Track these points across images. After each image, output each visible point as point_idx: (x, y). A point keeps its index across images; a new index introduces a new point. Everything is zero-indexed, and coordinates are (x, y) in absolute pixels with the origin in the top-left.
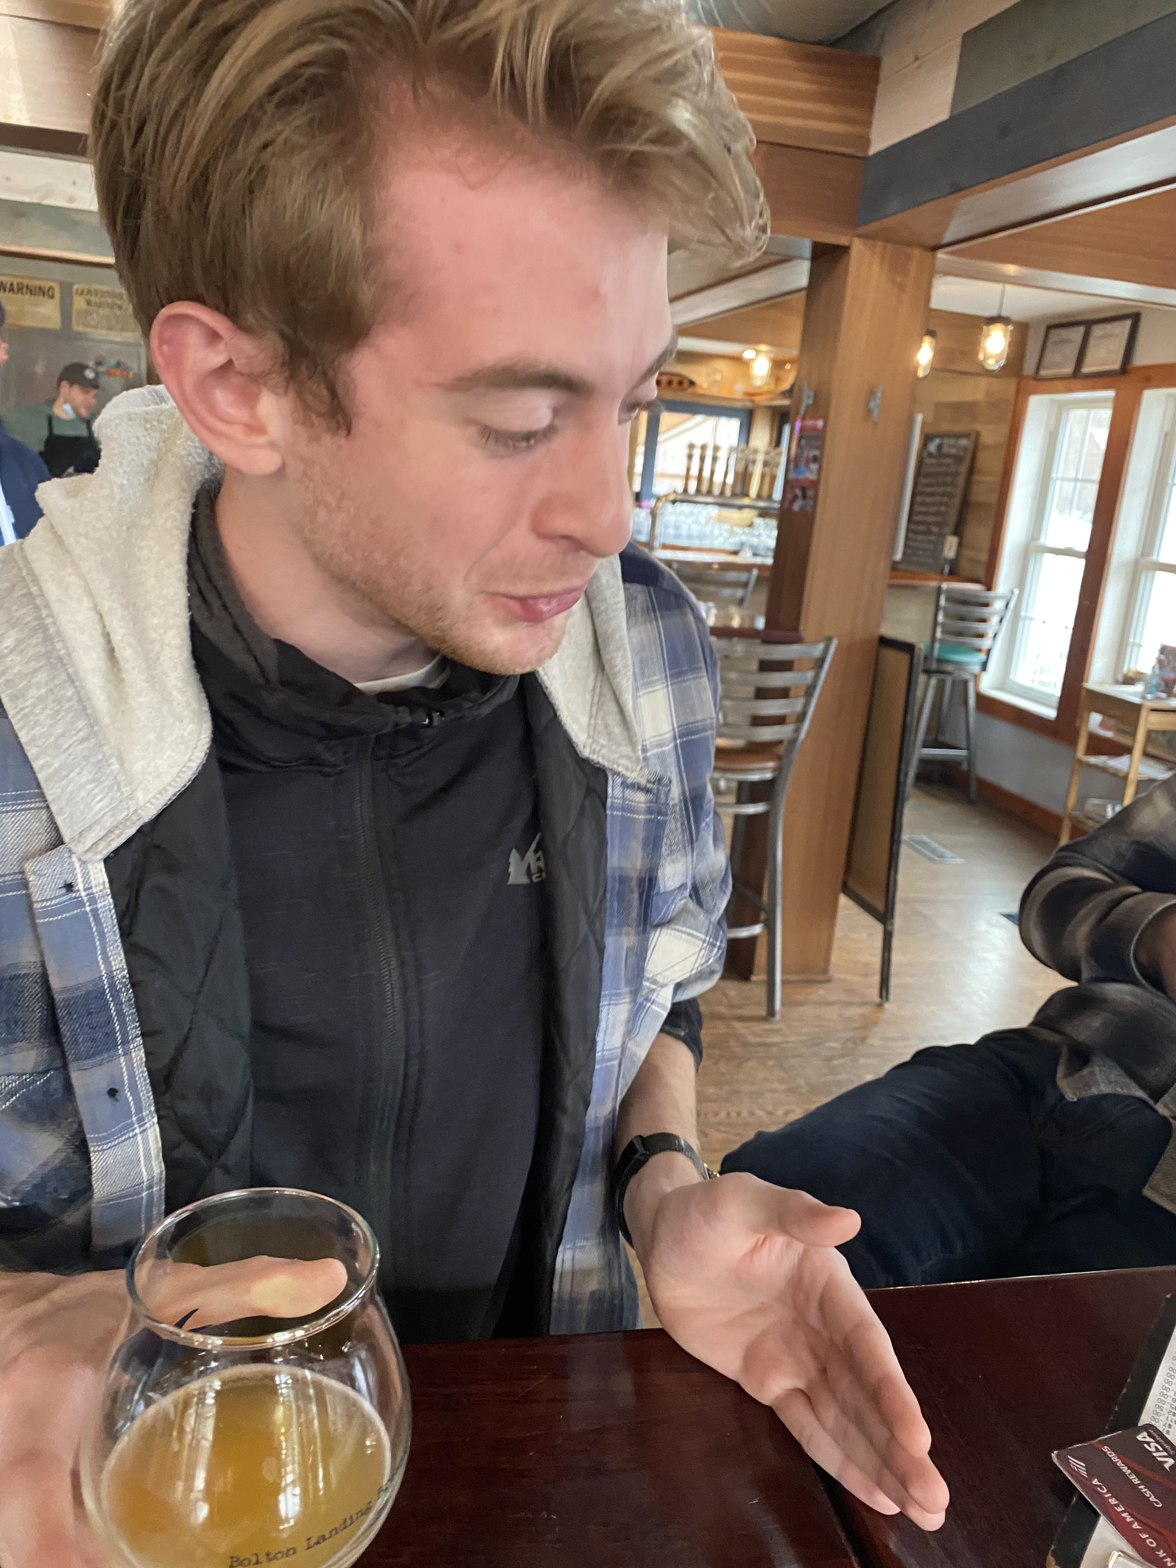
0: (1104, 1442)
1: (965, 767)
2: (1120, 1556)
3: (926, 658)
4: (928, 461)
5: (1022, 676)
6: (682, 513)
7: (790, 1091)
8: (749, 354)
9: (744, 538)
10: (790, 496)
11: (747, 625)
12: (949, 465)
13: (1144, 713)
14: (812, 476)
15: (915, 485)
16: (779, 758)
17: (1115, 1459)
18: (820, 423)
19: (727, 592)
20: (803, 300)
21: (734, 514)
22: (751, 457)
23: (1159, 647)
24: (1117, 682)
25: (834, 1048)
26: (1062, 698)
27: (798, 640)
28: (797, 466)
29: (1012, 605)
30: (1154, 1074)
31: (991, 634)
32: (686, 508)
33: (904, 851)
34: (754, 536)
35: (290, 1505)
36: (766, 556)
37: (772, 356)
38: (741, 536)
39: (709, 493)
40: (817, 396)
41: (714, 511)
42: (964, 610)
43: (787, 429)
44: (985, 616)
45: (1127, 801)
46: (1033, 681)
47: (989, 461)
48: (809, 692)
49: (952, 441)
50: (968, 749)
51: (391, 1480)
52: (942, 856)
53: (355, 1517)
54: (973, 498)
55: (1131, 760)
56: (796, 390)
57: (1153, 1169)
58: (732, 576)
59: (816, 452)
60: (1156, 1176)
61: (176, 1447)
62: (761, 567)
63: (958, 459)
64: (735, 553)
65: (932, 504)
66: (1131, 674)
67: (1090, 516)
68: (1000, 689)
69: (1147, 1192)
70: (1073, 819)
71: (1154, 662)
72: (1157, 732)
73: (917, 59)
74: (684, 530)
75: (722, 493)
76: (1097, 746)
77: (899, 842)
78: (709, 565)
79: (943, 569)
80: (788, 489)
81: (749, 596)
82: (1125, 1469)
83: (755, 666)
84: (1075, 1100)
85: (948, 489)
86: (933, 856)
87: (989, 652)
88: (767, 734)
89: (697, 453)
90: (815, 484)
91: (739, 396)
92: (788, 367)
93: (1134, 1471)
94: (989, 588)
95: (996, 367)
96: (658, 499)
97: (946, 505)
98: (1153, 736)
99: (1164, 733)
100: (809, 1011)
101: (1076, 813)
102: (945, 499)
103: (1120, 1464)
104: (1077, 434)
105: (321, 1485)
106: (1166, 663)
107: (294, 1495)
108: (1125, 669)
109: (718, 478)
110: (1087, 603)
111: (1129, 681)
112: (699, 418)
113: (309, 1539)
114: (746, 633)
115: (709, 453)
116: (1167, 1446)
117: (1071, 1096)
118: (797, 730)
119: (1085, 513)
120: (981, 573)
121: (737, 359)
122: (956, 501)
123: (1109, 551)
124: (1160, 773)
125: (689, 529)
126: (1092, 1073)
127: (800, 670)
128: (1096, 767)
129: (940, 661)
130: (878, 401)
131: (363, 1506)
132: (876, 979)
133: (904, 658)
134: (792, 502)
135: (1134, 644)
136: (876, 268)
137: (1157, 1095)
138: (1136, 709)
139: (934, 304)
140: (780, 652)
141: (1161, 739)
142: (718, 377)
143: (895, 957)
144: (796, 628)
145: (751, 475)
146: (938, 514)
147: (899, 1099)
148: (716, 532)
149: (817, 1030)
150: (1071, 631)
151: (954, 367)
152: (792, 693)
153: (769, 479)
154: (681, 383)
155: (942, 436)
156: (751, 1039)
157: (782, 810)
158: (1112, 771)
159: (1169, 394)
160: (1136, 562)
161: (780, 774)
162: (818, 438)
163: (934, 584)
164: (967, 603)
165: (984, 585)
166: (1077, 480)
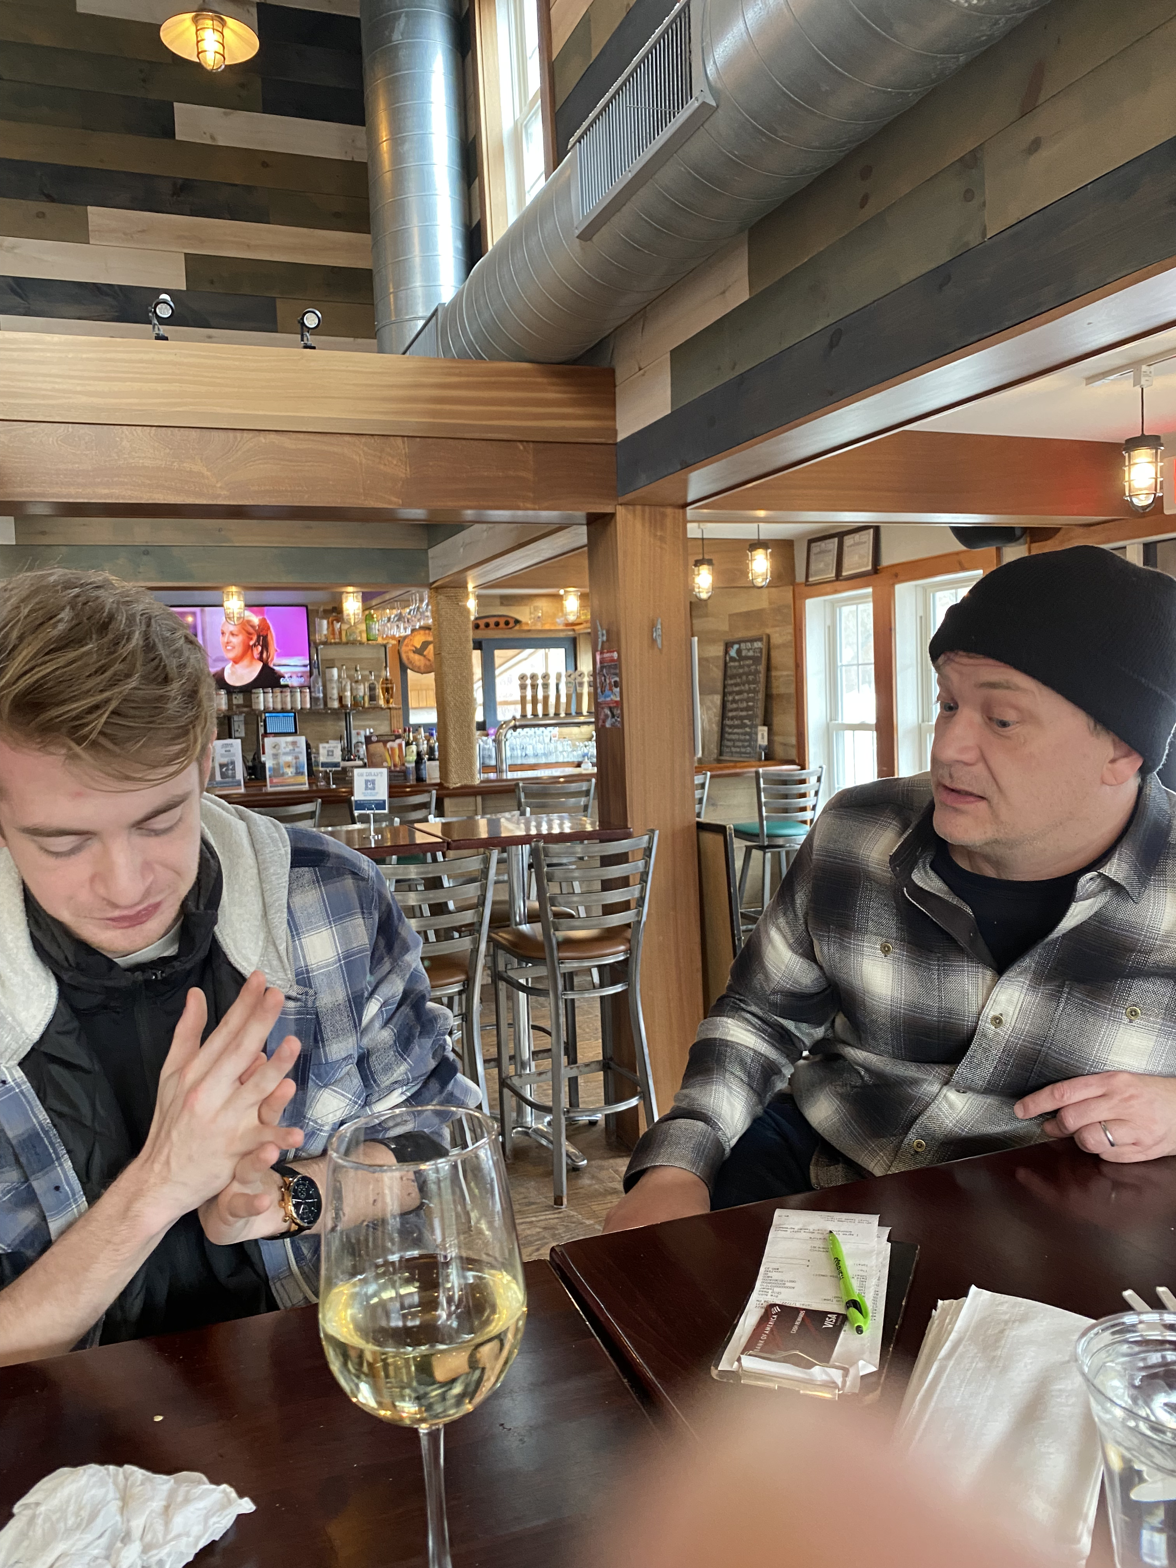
4: (731, 664)
6: (525, 736)
9: (585, 750)
10: (602, 716)
11: (578, 829)
12: (749, 666)
14: (617, 698)
16: (629, 941)
18: (615, 655)
19: (572, 801)
20: (586, 554)
21: (573, 731)
22: (579, 680)
27: (628, 836)
28: (603, 691)
32: (527, 731)
38: (582, 748)
39: (546, 715)
40: (608, 632)
41: (554, 730)
42: (783, 788)
44: (803, 791)
47: (782, 658)
48: (643, 880)
49: (749, 644)
54: (775, 691)
58: (574, 787)
59: (617, 679)
62: (585, 776)
63: (756, 660)
65: (742, 700)
73: (640, 369)
74: (530, 751)
75: (557, 714)
78: (555, 780)
79: (759, 755)
80: (600, 710)
83: (598, 862)
85: (752, 686)
88: (616, 920)
89: (529, 682)
90: (619, 704)
91: (560, 627)
94: (803, 768)
95: (765, 583)
96: (501, 726)
97: (752, 699)
102: (751, 695)
109: (552, 702)
112: (528, 651)
114: (579, 836)
115: (540, 682)
118: (639, 914)
120: (793, 754)
121: (555, 596)
122: (761, 696)
123: (895, 720)
125: (535, 748)
127: (633, 861)
129: (771, 836)
130: (659, 632)
133: (720, 838)
134: (604, 720)
136: (639, 526)
140: (616, 848)
142: (540, 614)
144: (625, 827)
146: (747, 709)
148: (560, 748)
151: (732, 585)
152: (630, 881)
154: (507, 623)
155: (739, 642)
157: (638, 987)
159: (916, 586)
160: (920, 727)
161: (631, 954)
162: (615, 667)
163: (754, 769)
164: (785, 783)
165: (798, 765)
166: (858, 665)
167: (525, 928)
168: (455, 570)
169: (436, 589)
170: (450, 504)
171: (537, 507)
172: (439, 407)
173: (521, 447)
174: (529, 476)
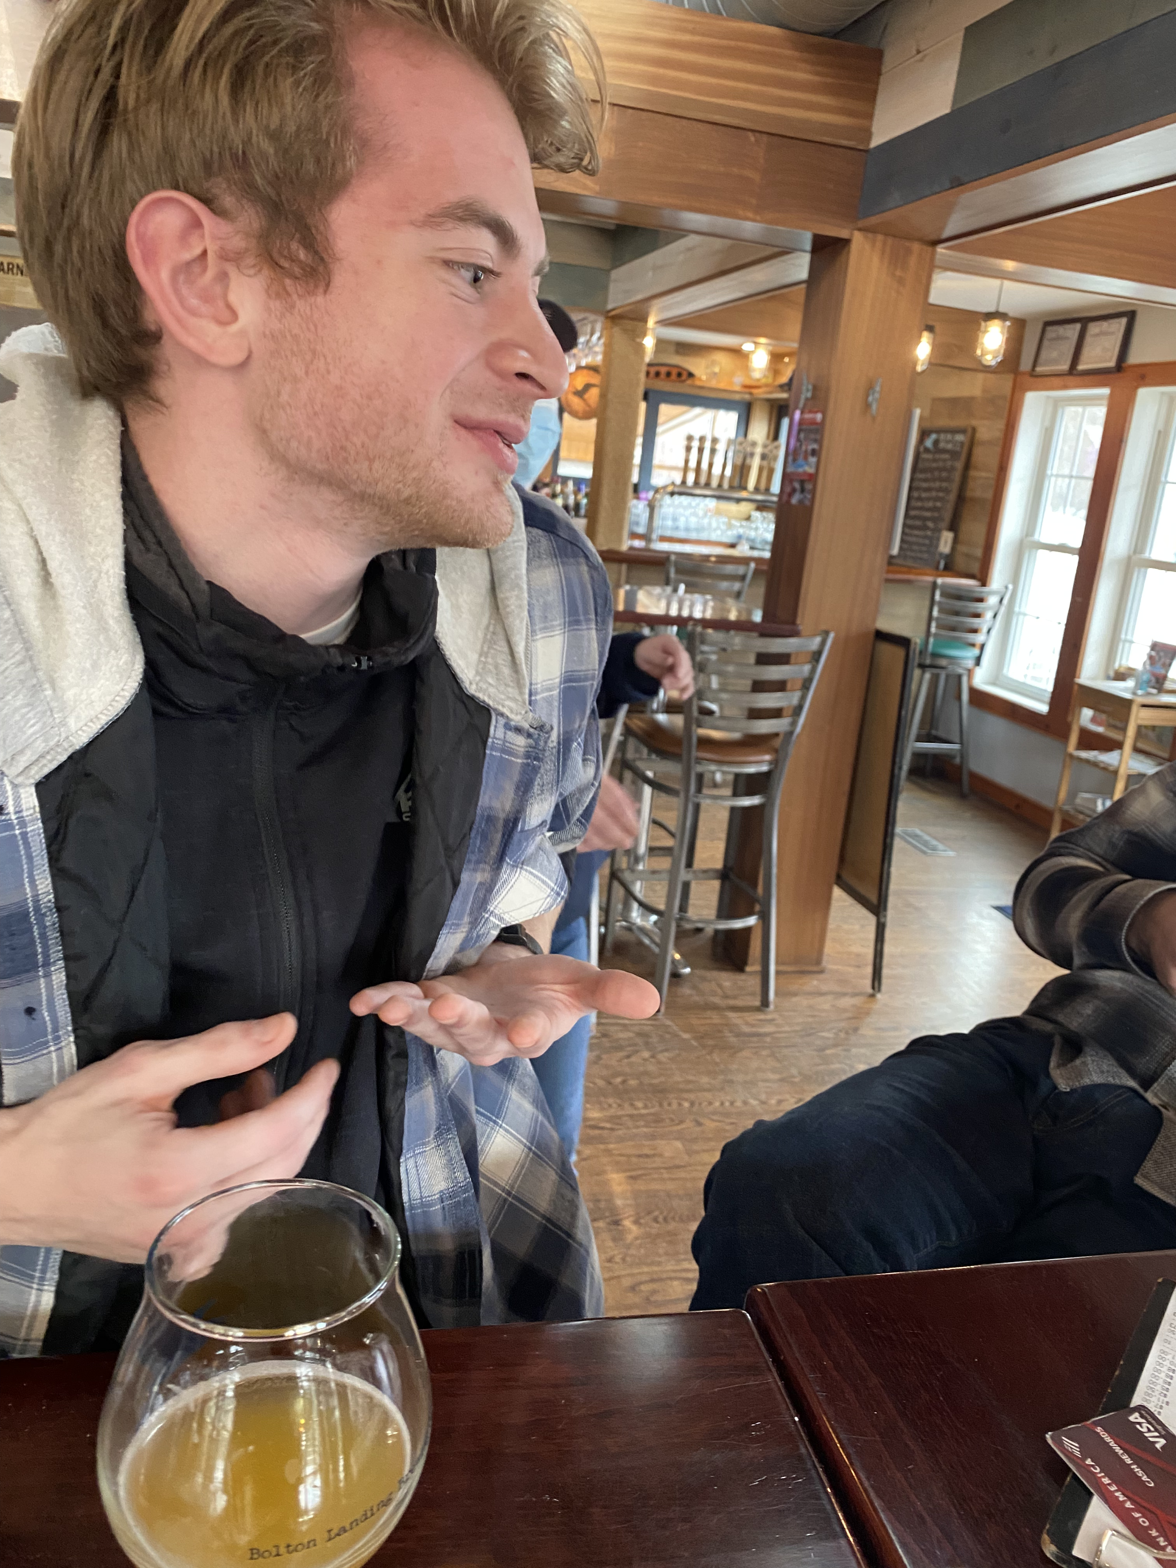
0: (1096, 1424)
1: (958, 760)
2: (1113, 1535)
3: (921, 652)
4: (925, 456)
5: (1015, 670)
6: (680, 505)
7: (782, 1080)
8: (747, 347)
9: (741, 531)
10: (788, 489)
11: (744, 617)
12: (945, 460)
13: (1134, 708)
14: (811, 470)
15: (912, 480)
16: (776, 751)
17: (1108, 1439)
18: (819, 417)
19: (724, 585)
20: (803, 292)
21: (732, 507)
22: (749, 449)
23: (1150, 644)
24: (1108, 678)
25: (828, 1038)
26: (1053, 693)
27: (795, 634)
28: (795, 460)
29: (1005, 601)
30: (1144, 1064)
31: (985, 630)
32: (684, 500)
33: (898, 844)
34: (751, 528)
35: (310, 1497)
36: (763, 550)
37: (771, 348)
38: (739, 528)
39: (707, 485)
40: (815, 388)
41: (712, 503)
42: (959, 604)
43: (785, 422)
44: (979, 611)
45: (1117, 796)
46: (1025, 676)
47: (984, 457)
48: (806, 685)
49: (949, 436)
50: (961, 743)
51: (411, 1471)
52: (934, 849)
53: (375, 1509)
54: (969, 494)
55: (1121, 755)
56: (795, 382)
57: (1145, 1158)
58: (730, 569)
59: (815, 446)
60: (1148, 1165)
61: (196, 1439)
62: (759, 561)
63: (954, 454)
64: (733, 546)
65: (928, 499)
66: (1122, 670)
67: (1084, 513)
68: (994, 684)
69: (1139, 1180)
70: (1066, 813)
71: (1145, 658)
72: (1146, 727)
73: (919, 52)
74: (682, 523)
75: (720, 486)
76: (1089, 740)
77: (892, 835)
78: (706, 558)
79: (939, 563)
80: (787, 482)
81: (746, 589)
82: (1118, 1449)
83: (752, 659)
84: (1068, 1090)
85: (944, 485)
86: (925, 849)
87: (982, 647)
88: (764, 726)
89: (695, 444)
90: (813, 478)
91: (737, 388)
92: (786, 360)
93: (1126, 1451)
94: (984, 584)
95: (993, 363)
96: (657, 491)
97: (942, 500)
98: (1143, 730)
99: (1154, 728)
100: (802, 1002)
101: (1066, 807)
102: (941, 494)
103: (1112, 1444)
104: (1072, 431)
105: (342, 1475)
106: (1157, 658)
107: (315, 1486)
108: (1117, 666)
109: (717, 471)
110: (1079, 599)
111: (1120, 676)
112: (698, 410)
113: (329, 1531)
114: (743, 626)
115: (708, 445)
116: (1159, 1427)
117: (1064, 1086)
118: (794, 724)
119: (1078, 509)
120: (975, 568)
121: (736, 352)
122: (952, 497)
123: (1102, 549)
124: (1149, 768)
125: (687, 521)
126: (1084, 1063)
127: (796, 664)
128: (1087, 761)
129: (935, 655)
130: (877, 395)
131: (384, 1497)
132: (869, 970)
133: (900, 652)
134: (790, 495)
135: (1126, 641)
136: (876, 260)
137: (1147, 1084)
138: (1126, 704)
139: (933, 299)
140: (777, 645)
141: (1151, 734)
142: (717, 370)
143: (888, 949)
144: (793, 622)
145: (749, 468)
146: (934, 509)
147: (896, 1089)
148: (714, 524)
149: (810, 1020)
150: (1064, 627)
151: (951, 363)
152: (789, 686)
153: (767, 472)
154: (679, 375)
155: (938, 431)
156: (746, 1029)
157: (778, 803)
158: (1102, 765)
159: (1163, 393)
160: (1129, 558)
161: (776, 767)
162: (817, 431)
163: (930, 579)
164: (959, 598)
165: (979, 580)
166: (1071, 477)
167: (662, 718)
168: (639, 297)
169: (614, 318)
170: (656, 199)
171: (758, 218)
172: (661, 71)
173: (752, 139)
174: (756, 176)
